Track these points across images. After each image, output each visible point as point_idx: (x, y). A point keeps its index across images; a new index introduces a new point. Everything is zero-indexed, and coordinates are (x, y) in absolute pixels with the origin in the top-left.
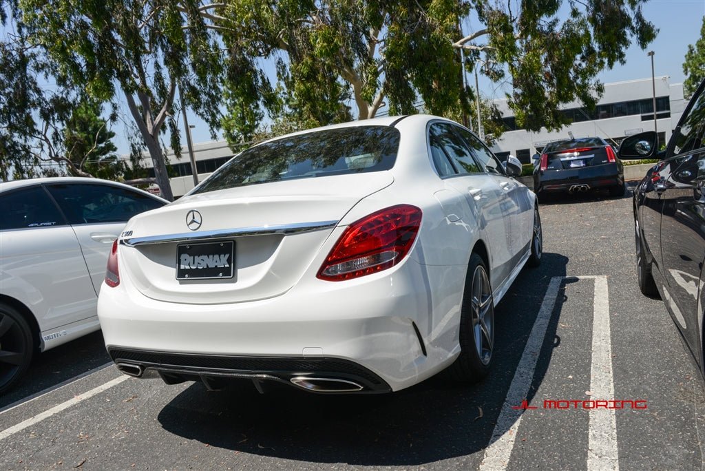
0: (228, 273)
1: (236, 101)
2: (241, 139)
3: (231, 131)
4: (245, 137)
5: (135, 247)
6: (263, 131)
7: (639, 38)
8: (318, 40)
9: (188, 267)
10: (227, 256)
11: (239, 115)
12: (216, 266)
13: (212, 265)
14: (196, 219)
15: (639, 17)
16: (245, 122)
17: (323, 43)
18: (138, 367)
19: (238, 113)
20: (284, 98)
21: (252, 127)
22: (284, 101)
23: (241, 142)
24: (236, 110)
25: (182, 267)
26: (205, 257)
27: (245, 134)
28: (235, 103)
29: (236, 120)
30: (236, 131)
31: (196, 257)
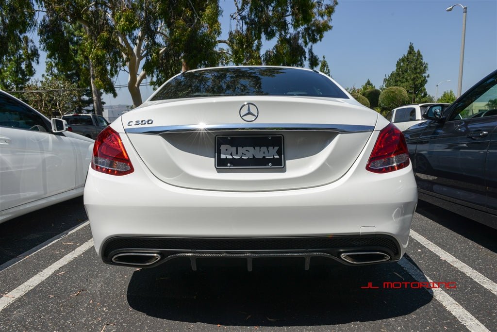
0: (278, 164)
1: (12, 58)
2: (13, 88)
3: (5, 81)
4: (16, 87)
5: (159, 135)
6: (34, 84)
7: (310, 64)
8: (122, 19)
9: (229, 157)
10: (276, 148)
11: (13, 69)
12: (264, 157)
13: (259, 155)
14: (252, 111)
15: (311, 51)
16: (18, 76)
17: (126, 21)
18: (155, 255)
19: (13, 67)
20: (54, 62)
21: (24, 81)
22: (54, 65)
23: (13, 90)
24: (11, 65)
25: (223, 156)
26: (251, 149)
27: (17, 85)
28: (11, 59)
29: (11, 73)
30: (9, 81)
31: (239, 148)
